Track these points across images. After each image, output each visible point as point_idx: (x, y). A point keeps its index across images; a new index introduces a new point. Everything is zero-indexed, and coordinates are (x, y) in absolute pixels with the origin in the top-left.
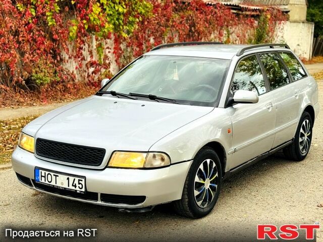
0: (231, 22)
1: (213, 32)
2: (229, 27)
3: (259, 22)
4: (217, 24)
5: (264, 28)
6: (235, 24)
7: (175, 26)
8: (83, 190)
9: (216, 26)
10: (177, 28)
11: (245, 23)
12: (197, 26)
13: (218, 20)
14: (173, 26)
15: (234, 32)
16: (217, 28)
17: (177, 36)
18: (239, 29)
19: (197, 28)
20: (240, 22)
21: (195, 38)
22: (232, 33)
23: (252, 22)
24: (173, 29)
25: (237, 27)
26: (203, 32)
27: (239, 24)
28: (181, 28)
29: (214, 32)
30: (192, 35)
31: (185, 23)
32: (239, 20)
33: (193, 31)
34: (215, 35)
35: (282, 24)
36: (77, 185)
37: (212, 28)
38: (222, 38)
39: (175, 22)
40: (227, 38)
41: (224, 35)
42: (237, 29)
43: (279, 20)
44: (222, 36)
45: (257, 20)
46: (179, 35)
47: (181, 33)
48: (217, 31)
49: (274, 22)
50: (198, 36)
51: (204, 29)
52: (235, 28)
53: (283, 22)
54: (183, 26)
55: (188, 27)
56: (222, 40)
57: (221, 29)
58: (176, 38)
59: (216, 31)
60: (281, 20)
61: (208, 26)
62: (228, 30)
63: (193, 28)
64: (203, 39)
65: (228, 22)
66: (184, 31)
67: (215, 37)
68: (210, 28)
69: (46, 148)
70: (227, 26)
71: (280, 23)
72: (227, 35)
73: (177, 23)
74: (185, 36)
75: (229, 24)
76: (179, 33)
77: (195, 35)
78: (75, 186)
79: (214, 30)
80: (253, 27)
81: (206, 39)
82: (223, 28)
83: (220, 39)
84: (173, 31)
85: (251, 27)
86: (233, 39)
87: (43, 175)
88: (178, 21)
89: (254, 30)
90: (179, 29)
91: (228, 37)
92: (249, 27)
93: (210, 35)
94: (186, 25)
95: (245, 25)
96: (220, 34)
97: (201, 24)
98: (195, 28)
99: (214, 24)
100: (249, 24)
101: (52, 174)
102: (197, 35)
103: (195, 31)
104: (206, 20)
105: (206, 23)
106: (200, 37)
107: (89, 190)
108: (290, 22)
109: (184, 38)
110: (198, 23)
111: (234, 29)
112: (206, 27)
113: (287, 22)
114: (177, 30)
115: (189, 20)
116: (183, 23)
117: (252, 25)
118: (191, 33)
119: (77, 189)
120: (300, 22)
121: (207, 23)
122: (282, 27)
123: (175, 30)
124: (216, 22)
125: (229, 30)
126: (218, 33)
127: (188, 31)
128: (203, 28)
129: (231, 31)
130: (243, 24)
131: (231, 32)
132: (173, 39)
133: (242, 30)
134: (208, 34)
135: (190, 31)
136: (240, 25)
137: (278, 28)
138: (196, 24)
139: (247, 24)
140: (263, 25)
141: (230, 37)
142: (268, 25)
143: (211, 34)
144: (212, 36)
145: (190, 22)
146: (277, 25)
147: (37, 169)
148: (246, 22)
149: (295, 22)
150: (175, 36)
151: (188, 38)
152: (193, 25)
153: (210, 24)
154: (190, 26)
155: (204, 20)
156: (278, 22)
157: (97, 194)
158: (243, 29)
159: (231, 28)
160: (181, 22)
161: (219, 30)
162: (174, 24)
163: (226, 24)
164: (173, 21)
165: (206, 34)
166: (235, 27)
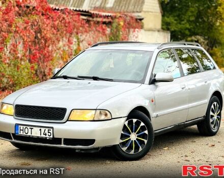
0: (81, 28)
1: (61, 40)
2: (80, 34)
3: (111, 30)
4: (66, 30)
5: (117, 36)
6: (86, 31)
7: (19, 32)
8: (51, 137)
9: (65, 32)
10: (21, 34)
11: (97, 30)
12: (44, 32)
13: (66, 27)
14: (16, 32)
15: (84, 39)
16: (65, 34)
17: (22, 43)
18: (90, 37)
19: (43, 34)
20: (90, 29)
21: (41, 45)
22: (83, 41)
23: (104, 30)
24: (17, 35)
25: (88, 35)
26: (50, 38)
27: (90, 31)
28: (25, 34)
29: (63, 40)
30: (38, 42)
31: (30, 29)
32: (90, 27)
33: (40, 37)
34: (64, 43)
35: (136, 32)
36: (47, 134)
37: (60, 35)
38: (71, 46)
39: (19, 28)
40: (77, 45)
41: (74, 43)
42: (88, 36)
43: (133, 28)
44: (72, 43)
45: (109, 28)
46: (24, 41)
47: (25, 40)
48: (66, 38)
49: (127, 30)
50: (45, 44)
51: (52, 36)
52: (86, 36)
53: (137, 30)
54: (28, 32)
55: (34, 33)
56: (72, 48)
57: (70, 36)
58: (20, 45)
59: (64, 39)
60: (135, 28)
61: (55, 33)
62: (78, 37)
63: (39, 35)
64: (50, 47)
65: (78, 29)
66: (29, 37)
67: (64, 46)
68: (58, 35)
69: (23, 111)
70: (77, 34)
71: (134, 31)
72: (77, 43)
73: (21, 29)
74: (30, 43)
75: (79, 31)
76: (24, 39)
77: (42, 42)
78: (46, 135)
79: (63, 37)
80: (106, 35)
81: (54, 47)
82: (73, 35)
83: (69, 47)
84: (16, 38)
85: (104, 35)
86: (84, 47)
87: (22, 129)
88: (22, 27)
89: (106, 37)
90: (24, 35)
91: (79, 45)
92: (100, 35)
93: (59, 43)
94: (31, 31)
95: (97, 33)
96: (70, 42)
97: (48, 31)
98: (41, 35)
99: (62, 30)
100: (101, 30)
101: (29, 127)
102: (44, 42)
103: (42, 38)
104: (54, 27)
105: (53, 29)
106: (47, 45)
107: (56, 137)
108: (145, 30)
109: (30, 46)
110: (45, 29)
111: (84, 36)
112: (53, 34)
113: (142, 30)
114: (21, 37)
115: (35, 26)
116: (27, 29)
117: (104, 33)
118: (37, 40)
119: (47, 136)
120: (154, 31)
121: (55, 29)
122: (136, 35)
123: (18, 36)
124: (65, 29)
125: (80, 37)
126: (67, 41)
127: (34, 38)
128: (50, 34)
129: (82, 38)
130: (94, 31)
131: (81, 40)
132: (17, 46)
133: (93, 38)
134: (56, 41)
135: (35, 38)
136: (90, 33)
137: (132, 36)
138: (43, 30)
139: (99, 31)
140: (116, 32)
141: (81, 45)
142: (121, 33)
143: (59, 41)
144: (61, 44)
145: (36, 28)
146: (131, 33)
147: (17, 125)
148: (98, 28)
149: (149, 30)
150: (19, 43)
151: (33, 45)
152: (39, 31)
153: (58, 31)
154: (35, 32)
155: (51, 26)
156: (132, 30)
157: (61, 139)
158: (94, 36)
159: (81, 36)
160: (25, 28)
161: (68, 37)
162: (17, 29)
163: (75, 30)
164: (16, 27)
165: (54, 42)
166: (86, 34)
